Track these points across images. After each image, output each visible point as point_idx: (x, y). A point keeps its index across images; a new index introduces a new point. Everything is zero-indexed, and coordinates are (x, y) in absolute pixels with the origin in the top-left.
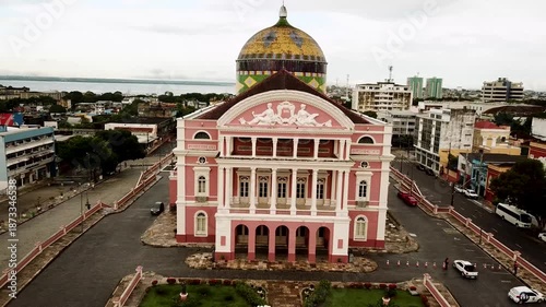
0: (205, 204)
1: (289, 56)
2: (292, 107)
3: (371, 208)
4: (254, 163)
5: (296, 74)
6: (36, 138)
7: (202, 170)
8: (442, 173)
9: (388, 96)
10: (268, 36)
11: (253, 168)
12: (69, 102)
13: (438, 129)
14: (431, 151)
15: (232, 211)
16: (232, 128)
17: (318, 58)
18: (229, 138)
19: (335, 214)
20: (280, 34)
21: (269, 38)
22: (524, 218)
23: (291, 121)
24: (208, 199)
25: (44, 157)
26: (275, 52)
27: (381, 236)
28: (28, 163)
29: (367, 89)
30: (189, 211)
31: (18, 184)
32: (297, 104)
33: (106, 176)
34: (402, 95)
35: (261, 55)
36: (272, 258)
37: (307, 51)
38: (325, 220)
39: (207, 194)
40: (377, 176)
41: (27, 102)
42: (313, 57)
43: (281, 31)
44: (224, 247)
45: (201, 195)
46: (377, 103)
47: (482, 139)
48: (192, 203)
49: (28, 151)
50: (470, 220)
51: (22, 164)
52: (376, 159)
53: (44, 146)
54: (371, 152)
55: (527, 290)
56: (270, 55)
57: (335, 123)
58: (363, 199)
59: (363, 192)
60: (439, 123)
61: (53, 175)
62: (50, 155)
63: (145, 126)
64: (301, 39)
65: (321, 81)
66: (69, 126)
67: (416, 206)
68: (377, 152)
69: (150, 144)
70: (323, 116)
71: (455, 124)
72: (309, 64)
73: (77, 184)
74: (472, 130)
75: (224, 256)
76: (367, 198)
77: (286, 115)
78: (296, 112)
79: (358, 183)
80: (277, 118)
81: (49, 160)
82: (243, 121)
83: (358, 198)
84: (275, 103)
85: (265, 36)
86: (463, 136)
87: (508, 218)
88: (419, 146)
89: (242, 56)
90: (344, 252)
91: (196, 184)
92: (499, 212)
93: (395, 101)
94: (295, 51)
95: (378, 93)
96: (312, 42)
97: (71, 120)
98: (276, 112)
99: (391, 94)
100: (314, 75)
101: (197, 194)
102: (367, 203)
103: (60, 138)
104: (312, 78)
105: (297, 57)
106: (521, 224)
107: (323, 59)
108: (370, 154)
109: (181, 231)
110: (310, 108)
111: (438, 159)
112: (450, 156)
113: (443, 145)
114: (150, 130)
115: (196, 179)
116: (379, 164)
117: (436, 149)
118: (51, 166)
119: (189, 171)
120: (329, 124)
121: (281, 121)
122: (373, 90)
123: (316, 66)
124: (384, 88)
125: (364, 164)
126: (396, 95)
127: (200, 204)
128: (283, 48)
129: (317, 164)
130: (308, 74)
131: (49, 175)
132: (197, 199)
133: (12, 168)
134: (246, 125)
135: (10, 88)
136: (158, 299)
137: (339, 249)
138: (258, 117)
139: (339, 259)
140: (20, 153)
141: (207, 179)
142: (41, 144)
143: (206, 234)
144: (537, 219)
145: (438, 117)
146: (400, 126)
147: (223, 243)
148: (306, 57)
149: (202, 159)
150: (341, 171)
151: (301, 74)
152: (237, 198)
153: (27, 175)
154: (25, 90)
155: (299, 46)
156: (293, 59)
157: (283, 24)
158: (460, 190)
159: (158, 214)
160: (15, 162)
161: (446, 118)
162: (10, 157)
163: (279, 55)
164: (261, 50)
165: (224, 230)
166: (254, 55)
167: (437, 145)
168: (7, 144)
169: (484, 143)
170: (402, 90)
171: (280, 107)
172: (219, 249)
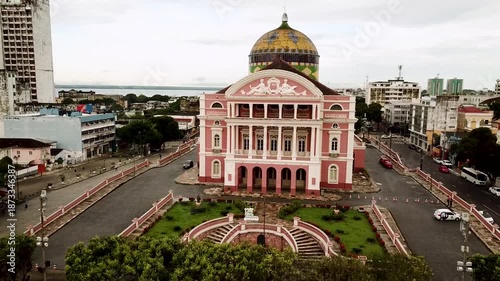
0: (219, 155)
1: (287, 50)
2: (278, 82)
3: (341, 159)
4: (251, 122)
5: (293, 63)
6: (102, 121)
7: (217, 130)
8: (429, 150)
9: (398, 92)
10: (272, 36)
11: (251, 126)
12: (126, 102)
13: (426, 113)
14: (421, 133)
15: (235, 156)
16: (236, 97)
17: (311, 52)
18: (233, 104)
19: (309, 159)
20: (281, 34)
21: (273, 37)
22: (480, 177)
23: (277, 91)
24: (221, 151)
25: (108, 136)
26: (277, 47)
27: (349, 180)
28: (97, 139)
29: (379, 86)
30: (208, 160)
31: (89, 155)
32: (282, 79)
33: (153, 152)
34: (410, 91)
35: (266, 50)
36: (264, 191)
37: (301, 46)
38: (302, 163)
39: (220, 147)
40: (345, 135)
41: (94, 103)
42: (306, 51)
43: (282, 32)
44: (230, 182)
45: (216, 148)
46: (387, 99)
47: (466, 123)
48: (210, 154)
49: (96, 130)
50: (429, 175)
51: (92, 140)
52: (344, 121)
53: (108, 127)
54: (340, 116)
55: (447, 211)
56: (273, 50)
57: (309, 92)
58: (335, 152)
59: (334, 147)
60: (426, 108)
61: (114, 150)
62: (112, 135)
63: (185, 117)
64: (297, 38)
65: (314, 70)
66: (126, 118)
67: (391, 168)
68: (345, 116)
69: (189, 131)
70: (300, 88)
71: (440, 108)
72: (303, 56)
73: (131, 155)
74: (456, 114)
75: (229, 188)
76: (338, 151)
77: (273, 87)
78: (281, 85)
79: (331, 139)
80: (267, 89)
81: (111, 139)
82: (243, 92)
83: (331, 151)
84: (266, 79)
85: (271, 35)
86: (448, 120)
87: (470, 178)
88: (412, 130)
89: (252, 51)
90: (317, 187)
91: (213, 140)
92: (464, 174)
93: (404, 96)
94: (292, 46)
95: (388, 90)
96: (306, 39)
97: (127, 114)
98: (266, 85)
99: (401, 90)
100: (307, 64)
101: (213, 147)
102: (338, 155)
103: (119, 126)
104: (305, 67)
105: (294, 50)
106: (478, 182)
107: (316, 52)
108: (339, 118)
109: (202, 173)
110: (291, 82)
111: (426, 138)
112: (434, 135)
113: (429, 127)
114: (190, 120)
115: (213, 136)
116: (346, 125)
117: (425, 131)
118: (112, 144)
119: (208, 130)
120: (304, 93)
121: (270, 91)
122: (384, 87)
123: (310, 58)
124: (394, 85)
125: (335, 125)
126: (405, 91)
127: (216, 155)
128: (284, 44)
129: (296, 123)
130: (302, 64)
131: (110, 150)
132: (213, 151)
133: (85, 142)
134: (246, 95)
135: (81, 92)
136: (182, 207)
137: (313, 186)
138: (254, 89)
139: (313, 192)
140: (91, 131)
141: (221, 136)
142: (106, 126)
143: (219, 176)
144: (489, 176)
145: (428, 103)
146: (401, 115)
147: (230, 179)
148: (300, 51)
149: (217, 122)
150: (313, 128)
151: (297, 64)
152: (242, 150)
153: (95, 149)
154: (92, 93)
155: (295, 42)
156: (290, 52)
157: (285, 27)
158: (439, 162)
159: (189, 168)
160: (88, 137)
161: (433, 104)
162: (84, 133)
163: (279, 50)
164: (266, 46)
165: (231, 170)
166: (261, 51)
167: (425, 126)
168: (83, 124)
169: (469, 125)
170: (410, 86)
171: (269, 82)
172: (227, 183)
